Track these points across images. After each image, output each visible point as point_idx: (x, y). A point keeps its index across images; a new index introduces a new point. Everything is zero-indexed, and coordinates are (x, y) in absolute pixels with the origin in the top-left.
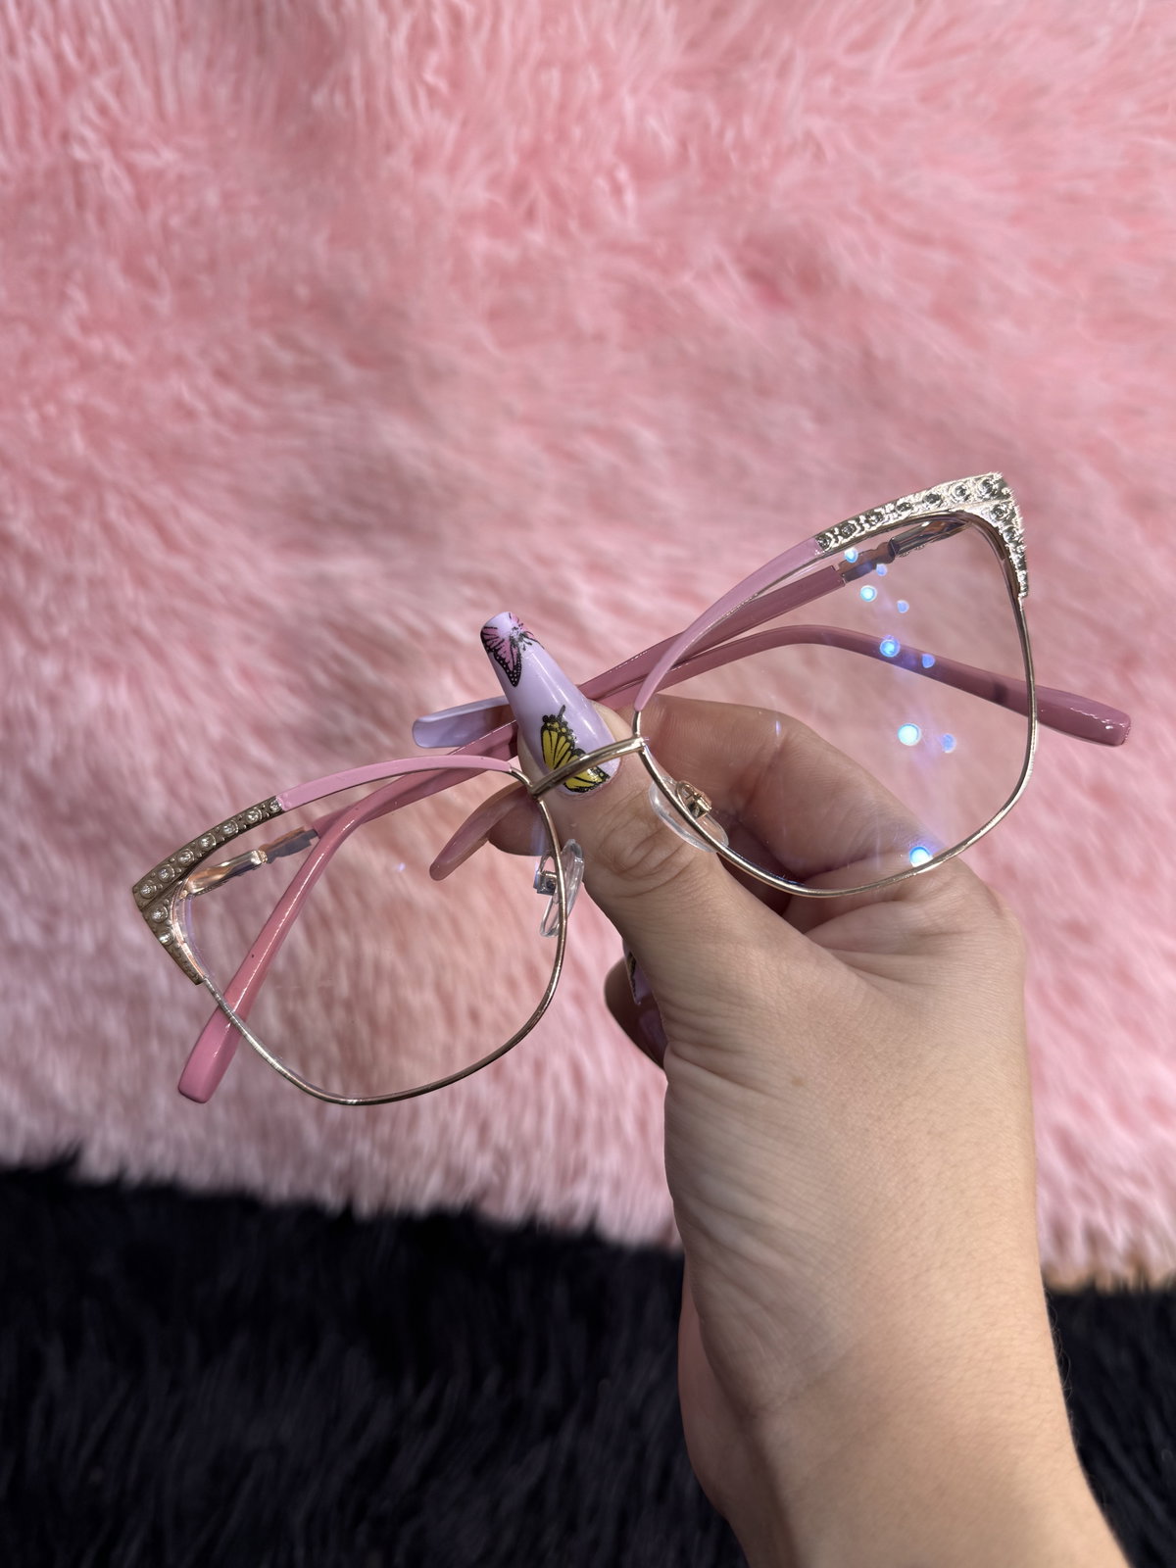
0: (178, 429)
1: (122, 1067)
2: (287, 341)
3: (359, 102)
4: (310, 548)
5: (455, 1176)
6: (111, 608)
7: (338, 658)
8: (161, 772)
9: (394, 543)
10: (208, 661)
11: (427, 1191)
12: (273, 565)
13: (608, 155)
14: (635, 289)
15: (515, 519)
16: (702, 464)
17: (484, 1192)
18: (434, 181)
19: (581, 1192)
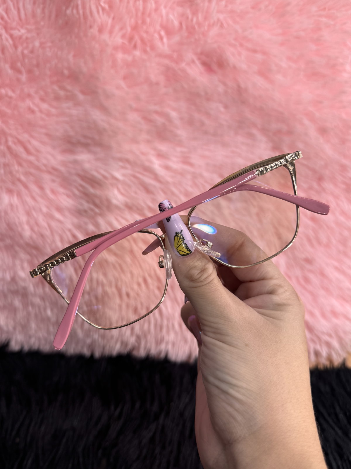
0: (30, 116)
1: (21, 315)
2: (62, 88)
3: (81, 12)
4: (71, 152)
5: (124, 344)
6: (11, 173)
7: (81, 186)
8: (28, 223)
9: (98, 149)
10: (41, 188)
11: (116, 349)
12: (60, 157)
13: (158, 27)
14: (168, 68)
15: (134, 141)
16: (191, 122)
17: (133, 348)
18: (105, 37)
19: (163, 347)
